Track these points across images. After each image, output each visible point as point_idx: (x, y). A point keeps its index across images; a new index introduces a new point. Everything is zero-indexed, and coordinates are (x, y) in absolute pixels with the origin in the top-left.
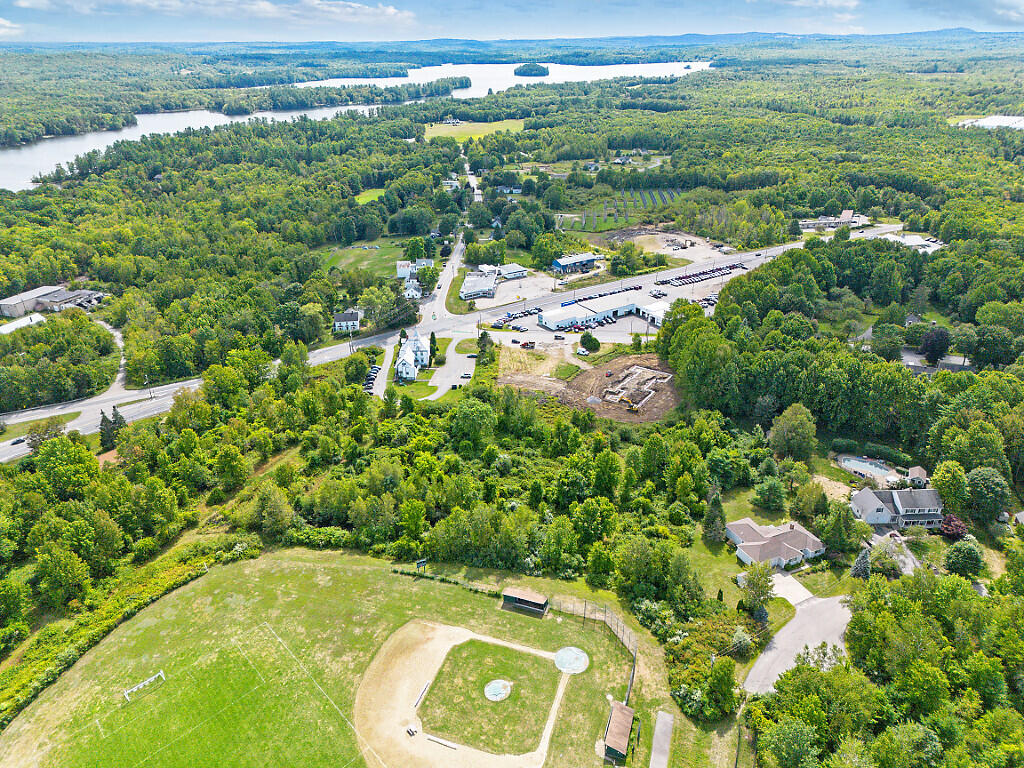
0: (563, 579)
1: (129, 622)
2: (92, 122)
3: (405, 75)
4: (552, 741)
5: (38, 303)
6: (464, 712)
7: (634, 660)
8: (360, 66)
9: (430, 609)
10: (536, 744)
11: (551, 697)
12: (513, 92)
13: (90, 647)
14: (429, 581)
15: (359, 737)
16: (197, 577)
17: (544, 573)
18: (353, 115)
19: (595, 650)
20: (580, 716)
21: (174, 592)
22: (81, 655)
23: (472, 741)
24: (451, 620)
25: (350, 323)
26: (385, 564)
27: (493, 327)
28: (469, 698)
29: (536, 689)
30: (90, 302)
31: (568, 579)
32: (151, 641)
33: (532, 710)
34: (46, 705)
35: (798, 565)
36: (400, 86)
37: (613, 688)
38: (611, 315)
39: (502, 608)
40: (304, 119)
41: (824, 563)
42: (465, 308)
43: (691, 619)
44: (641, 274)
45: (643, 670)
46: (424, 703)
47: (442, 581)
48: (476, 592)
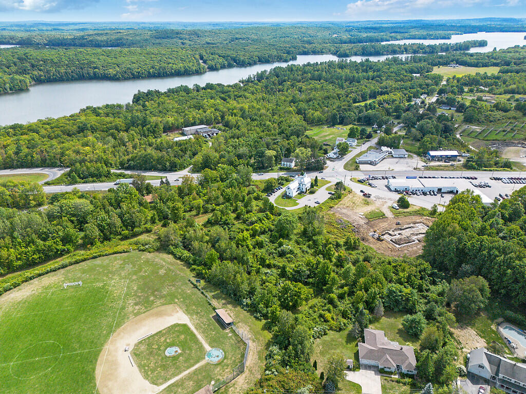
0: (255, 317)
1: (93, 260)
2: (278, 57)
3: (449, 38)
4: (169, 386)
5: (197, 131)
6: (151, 353)
7: (242, 372)
8: (424, 33)
9: (186, 302)
10: (161, 384)
11: (189, 367)
12: (510, 50)
13: (75, 264)
14: (198, 290)
15: (109, 341)
16: (126, 252)
17: (249, 310)
18: (395, 60)
19: (230, 357)
20: (191, 383)
21: (115, 255)
22: (70, 265)
23: (140, 367)
24: (188, 312)
25: (288, 164)
26: (191, 276)
27: (358, 181)
28: (159, 349)
29: (186, 361)
30: (213, 134)
31: (257, 318)
32: (92, 269)
33: (176, 368)
34: (47, 278)
35: (391, 373)
36: (438, 44)
37: (219, 379)
38: (436, 190)
39: (213, 317)
40: (367, 60)
41: (407, 380)
42: (354, 167)
43: (288, 367)
44: (485, 170)
45: (241, 379)
46: (142, 340)
47: (202, 293)
48: (210, 304)
